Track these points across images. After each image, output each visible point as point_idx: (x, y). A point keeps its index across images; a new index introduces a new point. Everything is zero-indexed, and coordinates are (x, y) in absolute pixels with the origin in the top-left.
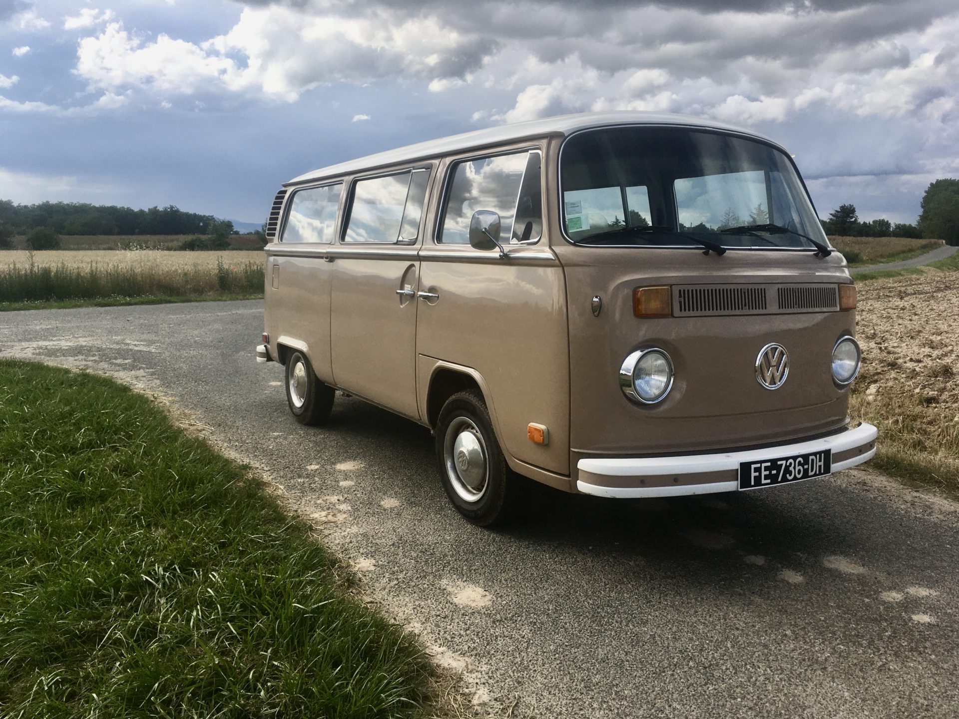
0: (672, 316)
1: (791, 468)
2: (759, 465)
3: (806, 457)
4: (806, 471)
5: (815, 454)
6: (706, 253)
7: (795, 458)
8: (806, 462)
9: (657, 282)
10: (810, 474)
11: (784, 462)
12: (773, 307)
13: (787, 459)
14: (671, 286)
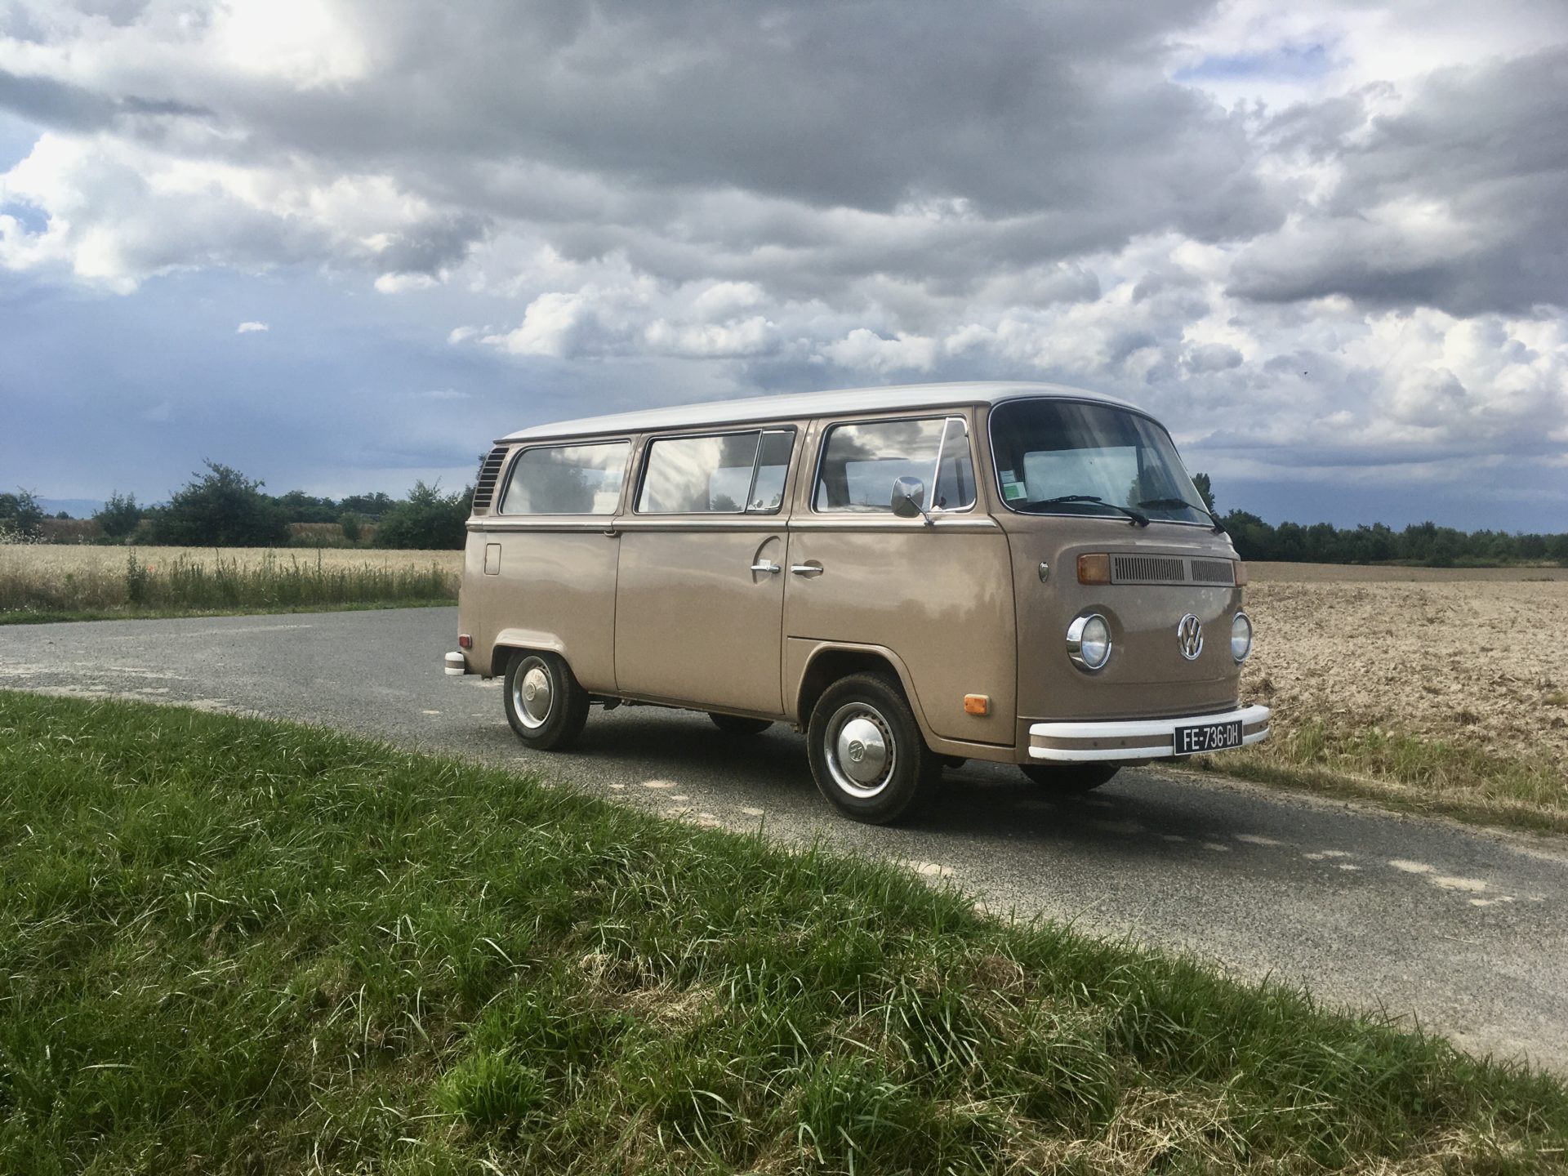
0: (1111, 583)
1: (1214, 736)
2: (1189, 731)
3: (1224, 725)
4: (1225, 739)
5: (1231, 724)
6: (1132, 524)
7: (1216, 726)
8: (1225, 732)
9: (1097, 550)
10: (1229, 743)
11: (1208, 729)
12: (1189, 579)
13: (1210, 726)
14: (1108, 554)
